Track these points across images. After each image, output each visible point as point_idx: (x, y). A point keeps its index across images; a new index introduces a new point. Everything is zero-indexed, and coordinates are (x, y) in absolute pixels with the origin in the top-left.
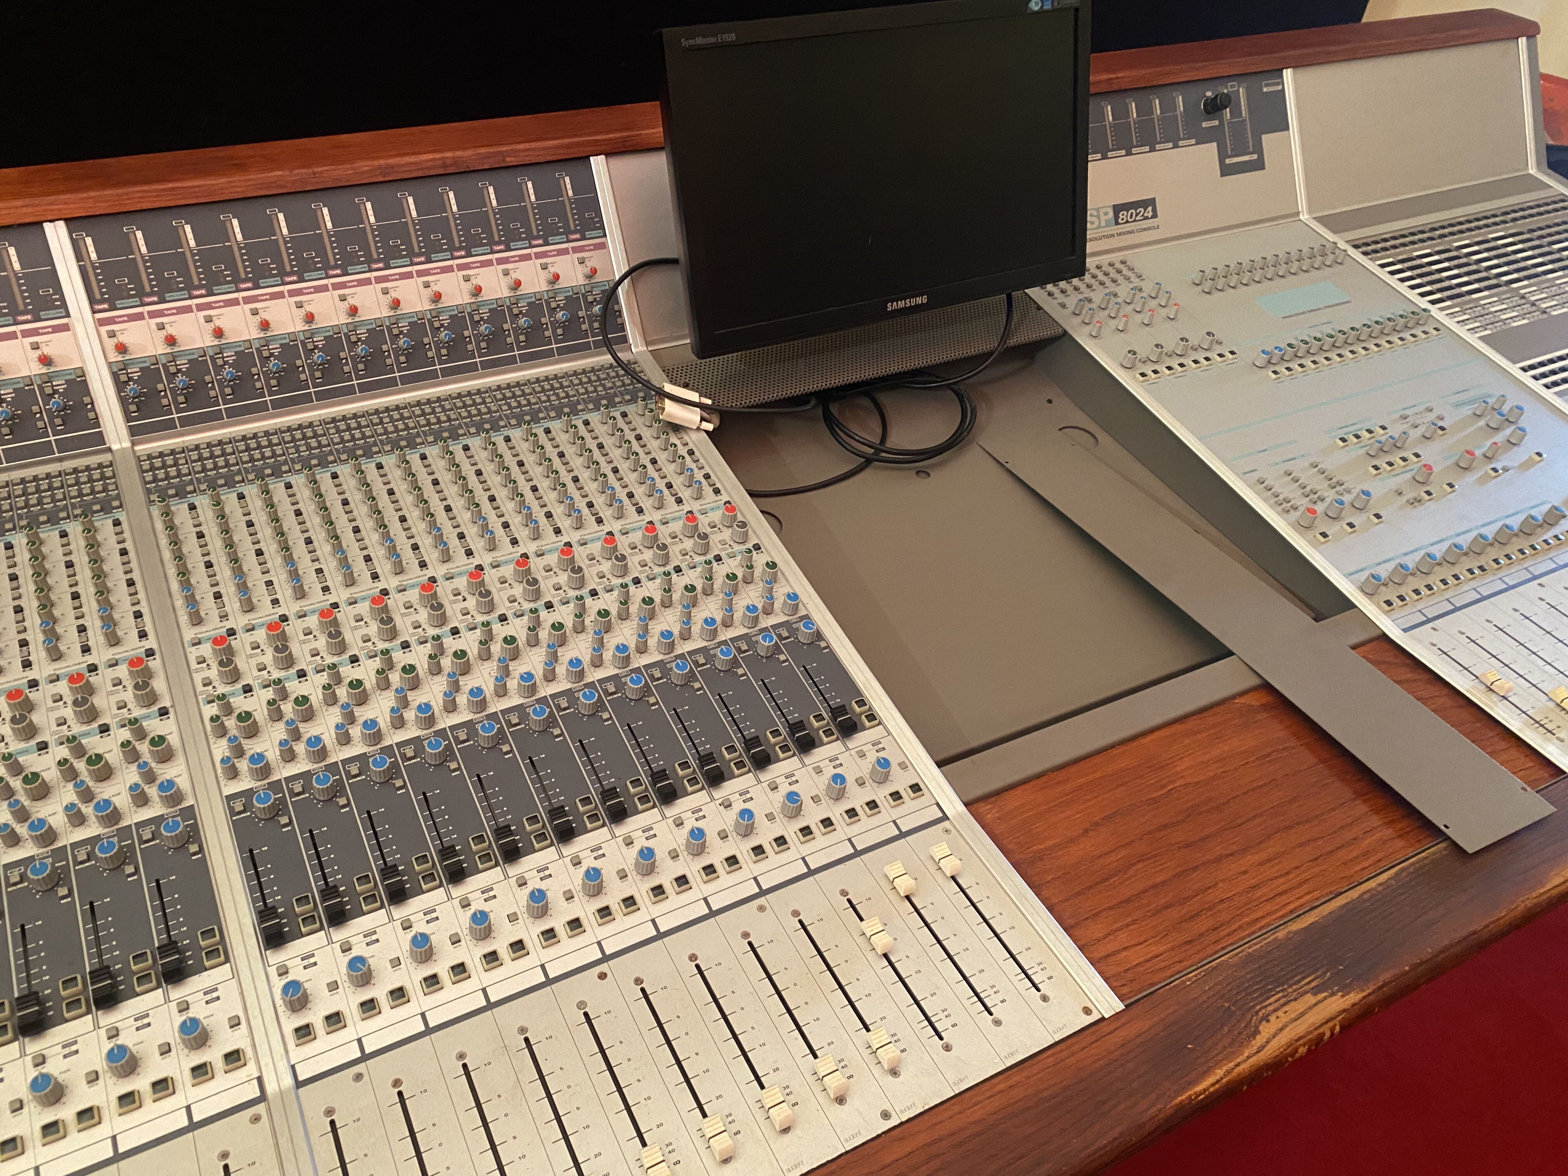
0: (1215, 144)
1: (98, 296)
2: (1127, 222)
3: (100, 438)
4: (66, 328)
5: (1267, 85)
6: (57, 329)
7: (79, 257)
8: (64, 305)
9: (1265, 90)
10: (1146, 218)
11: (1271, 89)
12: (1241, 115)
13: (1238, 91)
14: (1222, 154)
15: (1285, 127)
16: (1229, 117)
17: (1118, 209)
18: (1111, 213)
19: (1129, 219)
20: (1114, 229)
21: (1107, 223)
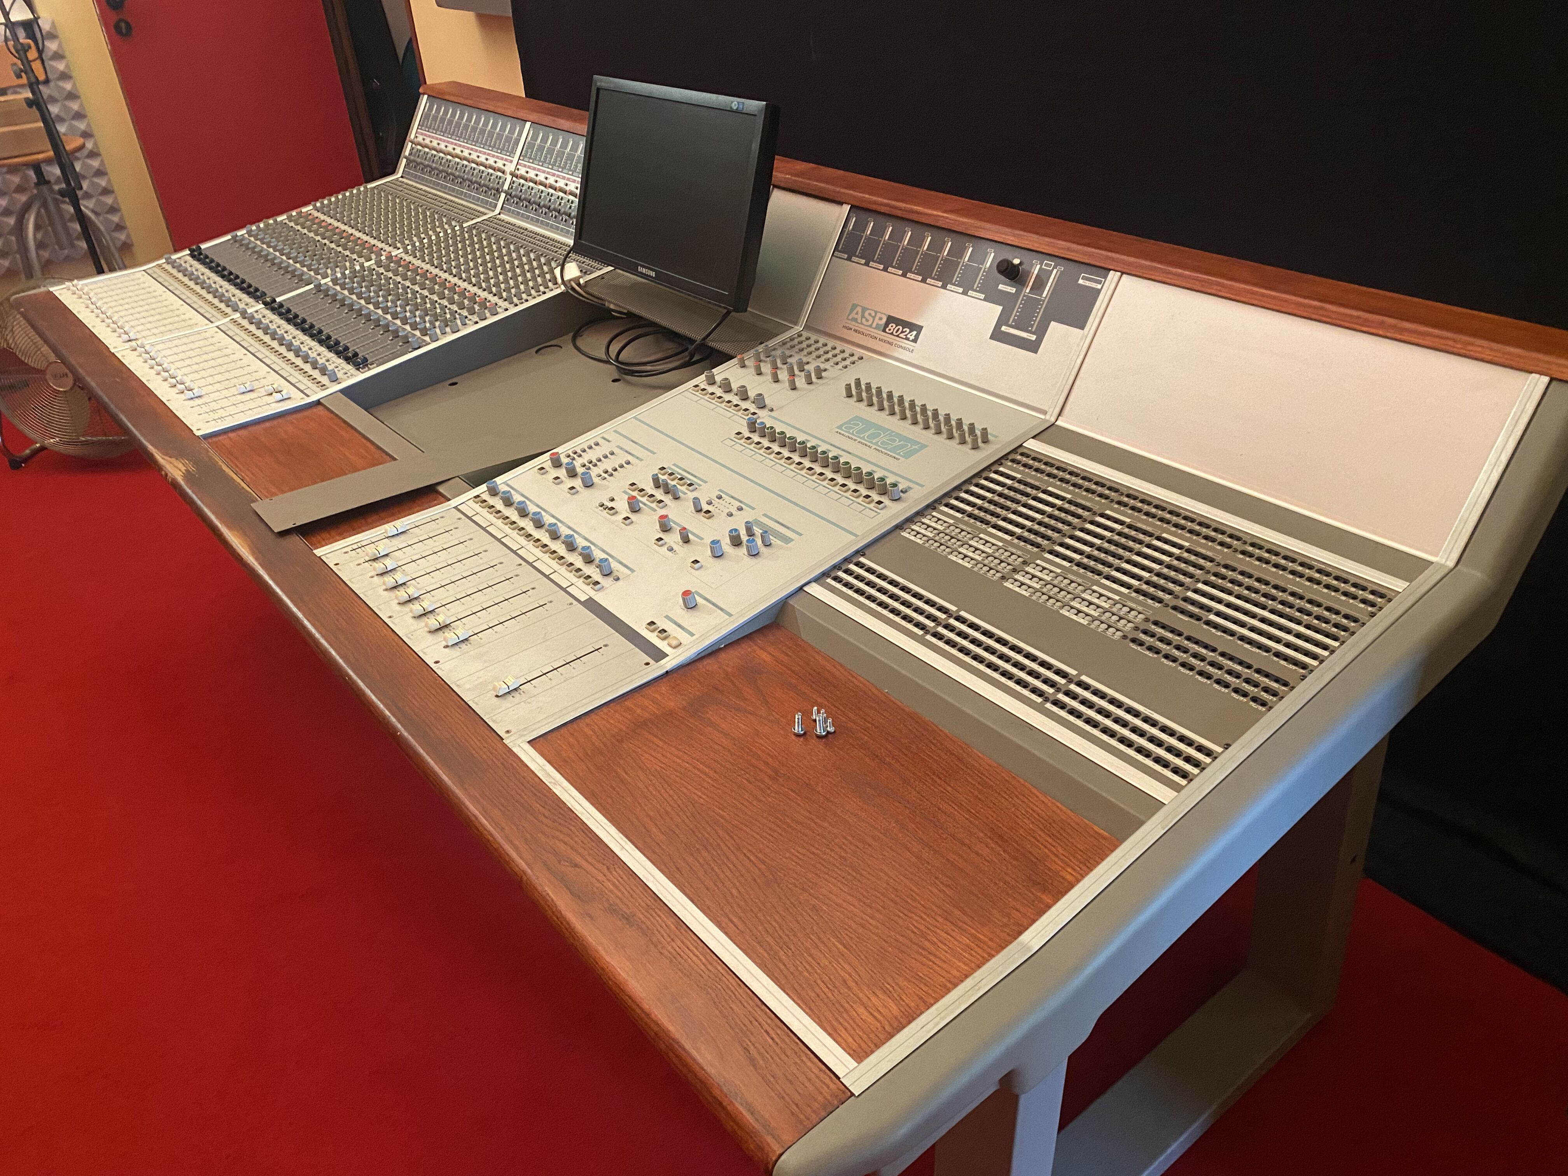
0: (1001, 308)
1: (523, 154)
2: (892, 334)
3: (496, 206)
4: (511, 162)
5: (1085, 278)
7: (527, 138)
8: (515, 154)
9: (1081, 282)
10: (907, 339)
11: (1088, 283)
12: (1041, 295)
13: (1051, 272)
14: (1002, 320)
15: (1082, 325)
16: (1029, 289)
17: (891, 320)
18: (884, 321)
19: (894, 332)
20: (880, 334)
21: (877, 327)
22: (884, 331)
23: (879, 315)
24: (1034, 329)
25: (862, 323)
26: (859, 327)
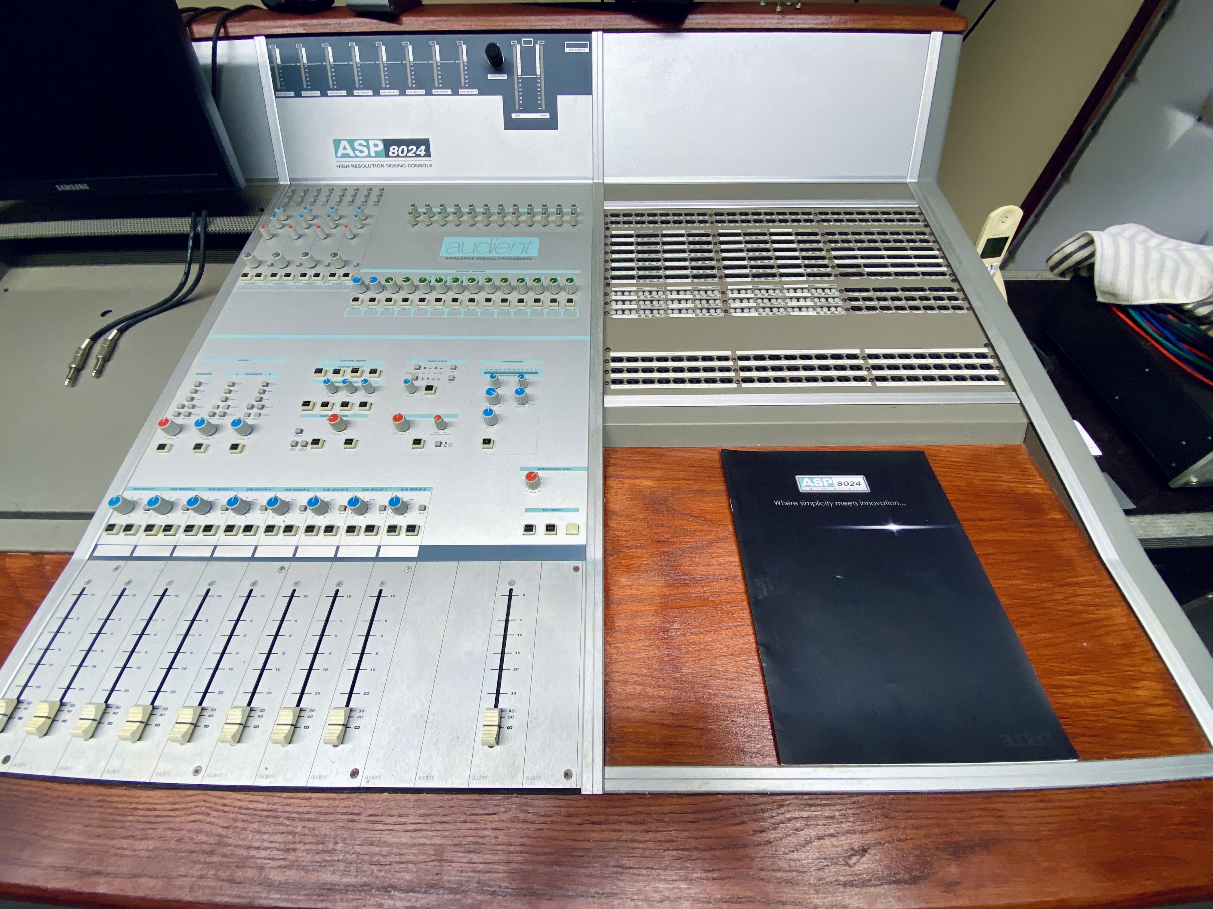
0: (501, 97)
2: (398, 156)
5: (570, 45)
9: (567, 50)
10: (419, 156)
11: (575, 50)
12: (535, 72)
13: (534, 47)
14: (508, 109)
15: (589, 92)
16: (519, 73)
17: (388, 143)
18: (381, 146)
19: (400, 154)
20: (384, 160)
21: (378, 155)
22: (387, 156)
23: (371, 143)
24: (544, 108)
25: (356, 157)
26: (356, 161)
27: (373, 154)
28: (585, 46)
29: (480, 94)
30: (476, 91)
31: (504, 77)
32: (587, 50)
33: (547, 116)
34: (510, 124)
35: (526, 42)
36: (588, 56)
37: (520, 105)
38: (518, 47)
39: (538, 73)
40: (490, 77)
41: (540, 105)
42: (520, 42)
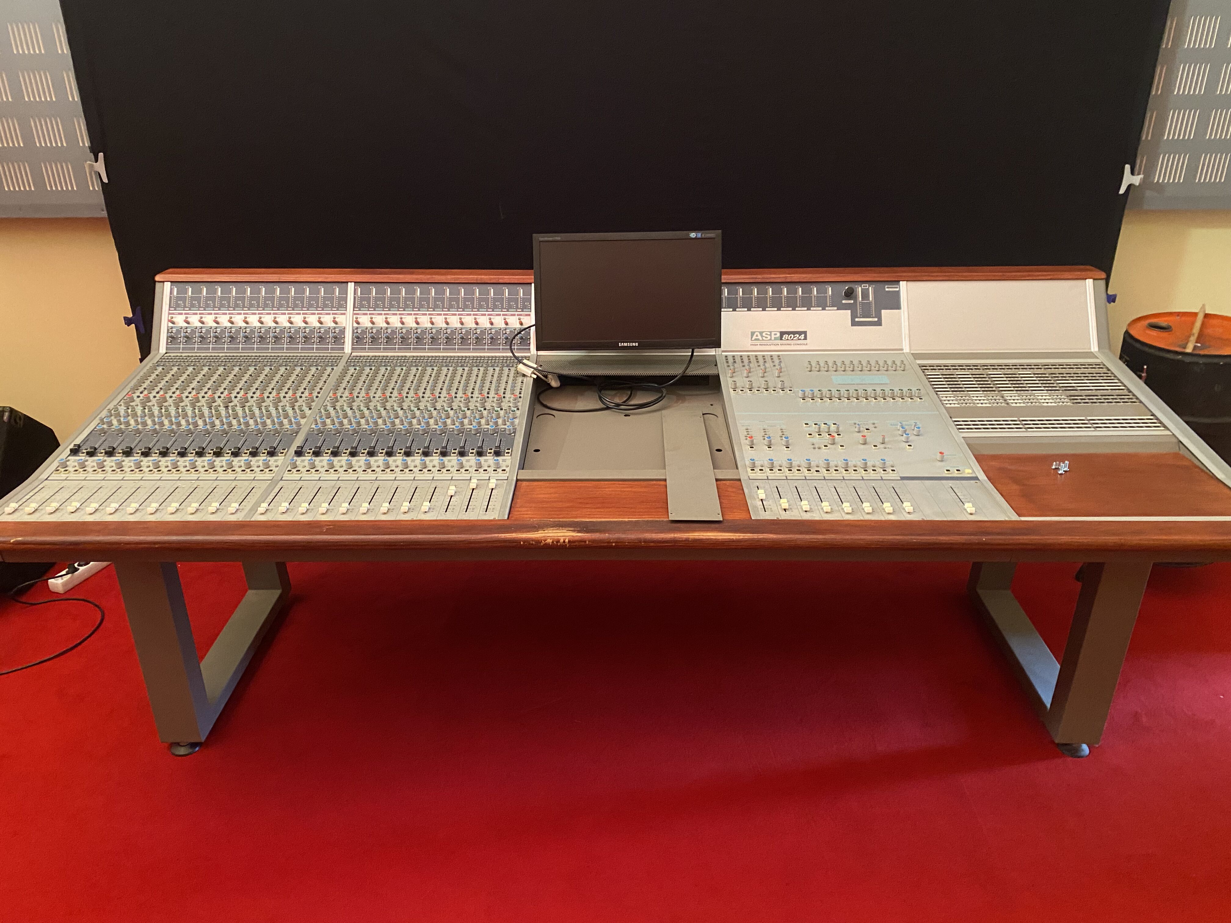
0: (850, 311)
1: (356, 306)
2: (788, 340)
3: (343, 349)
4: (344, 314)
5: (887, 288)
6: (342, 314)
7: (355, 294)
8: (346, 308)
9: (887, 289)
10: (800, 339)
11: (891, 289)
12: (869, 300)
13: (868, 289)
14: (853, 316)
15: (899, 308)
16: (860, 299)
17: (782, 334)
18: (778, 335)
19: (789, 338)
20: (780, 342)
21: (775, 339)
22: (781, 339)
23: (773, 333)
24: (874, 316)
25: (763, 340)
26: (763, 342)
27: (773, 339)
28: (897, 288)
29: (838, 309)
30: (836, 308)
31: (852, 302)
32: (898, 289)
33: (876, 319)
34: (854, 324)
35: (864, 286)
36: (898, 292)
37: (860, 315)
38: (860, 288)
39: (871, 299)
40: (844, 302)
41: (872, 315)
42: (861, 286)
